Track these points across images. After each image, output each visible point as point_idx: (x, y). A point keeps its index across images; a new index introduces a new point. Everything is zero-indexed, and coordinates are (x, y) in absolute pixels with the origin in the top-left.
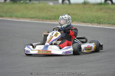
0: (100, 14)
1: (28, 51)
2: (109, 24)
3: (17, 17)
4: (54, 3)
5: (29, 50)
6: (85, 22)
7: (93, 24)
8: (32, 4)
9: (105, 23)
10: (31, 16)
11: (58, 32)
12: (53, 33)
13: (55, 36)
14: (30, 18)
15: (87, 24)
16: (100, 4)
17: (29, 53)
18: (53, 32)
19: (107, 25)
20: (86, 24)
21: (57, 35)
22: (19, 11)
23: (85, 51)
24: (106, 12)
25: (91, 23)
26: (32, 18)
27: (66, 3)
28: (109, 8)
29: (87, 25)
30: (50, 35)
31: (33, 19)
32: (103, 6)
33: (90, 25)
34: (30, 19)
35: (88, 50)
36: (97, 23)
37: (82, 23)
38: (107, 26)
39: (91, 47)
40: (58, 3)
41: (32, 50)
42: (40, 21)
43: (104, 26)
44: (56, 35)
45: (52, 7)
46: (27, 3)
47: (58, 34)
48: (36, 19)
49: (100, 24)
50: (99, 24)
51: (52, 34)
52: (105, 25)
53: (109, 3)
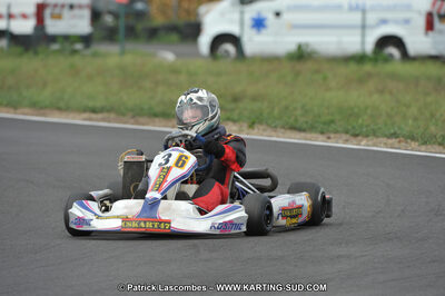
0: (356, 97)
1: (81, 221)
2: (394, 135)
3: (37, 106)
4: (178, 55)
5: (88, 216)
6: (300, 130)
7: (332, 136)
8: (95, 55)
9: (375, 134)
10: (91, 104)
11: (187, 153)
12: (170, 155)
13: (177, 165)
14: (86, 110)
15: (308, 135)
16: (360, 59)
17: (85, 228)
18: (168, 151)
19: (384, 140)
20: (303, 134)
21: (184, 162)
22: (45, 85)
23: (282, 222)
24: (381, 92)
25: (322, 133)
26: (94, 111)
27: (227, 52)
28: (394, 76)
29: (306, 139)
30: (160, 165)
31: (100, 116)
32: (368, 67)
33: (319, 141)
34: (86, 115)
35: (292, 217)
36: (347, 132)
37: (289, 133)
38: (386, 145)
39: (300, 207)
40: (197, 54)
41: (98, 217)
42: (125, 123)
43: (374, 145)
44: (181, 162)
45: (174, 71)
46: (75, 52)
47: (186, 158)
48: (112, 115)
49: (360, 138)
50: (356, 136)
51: (167, 161)
52: (375, 140)
53: (391, 56)
